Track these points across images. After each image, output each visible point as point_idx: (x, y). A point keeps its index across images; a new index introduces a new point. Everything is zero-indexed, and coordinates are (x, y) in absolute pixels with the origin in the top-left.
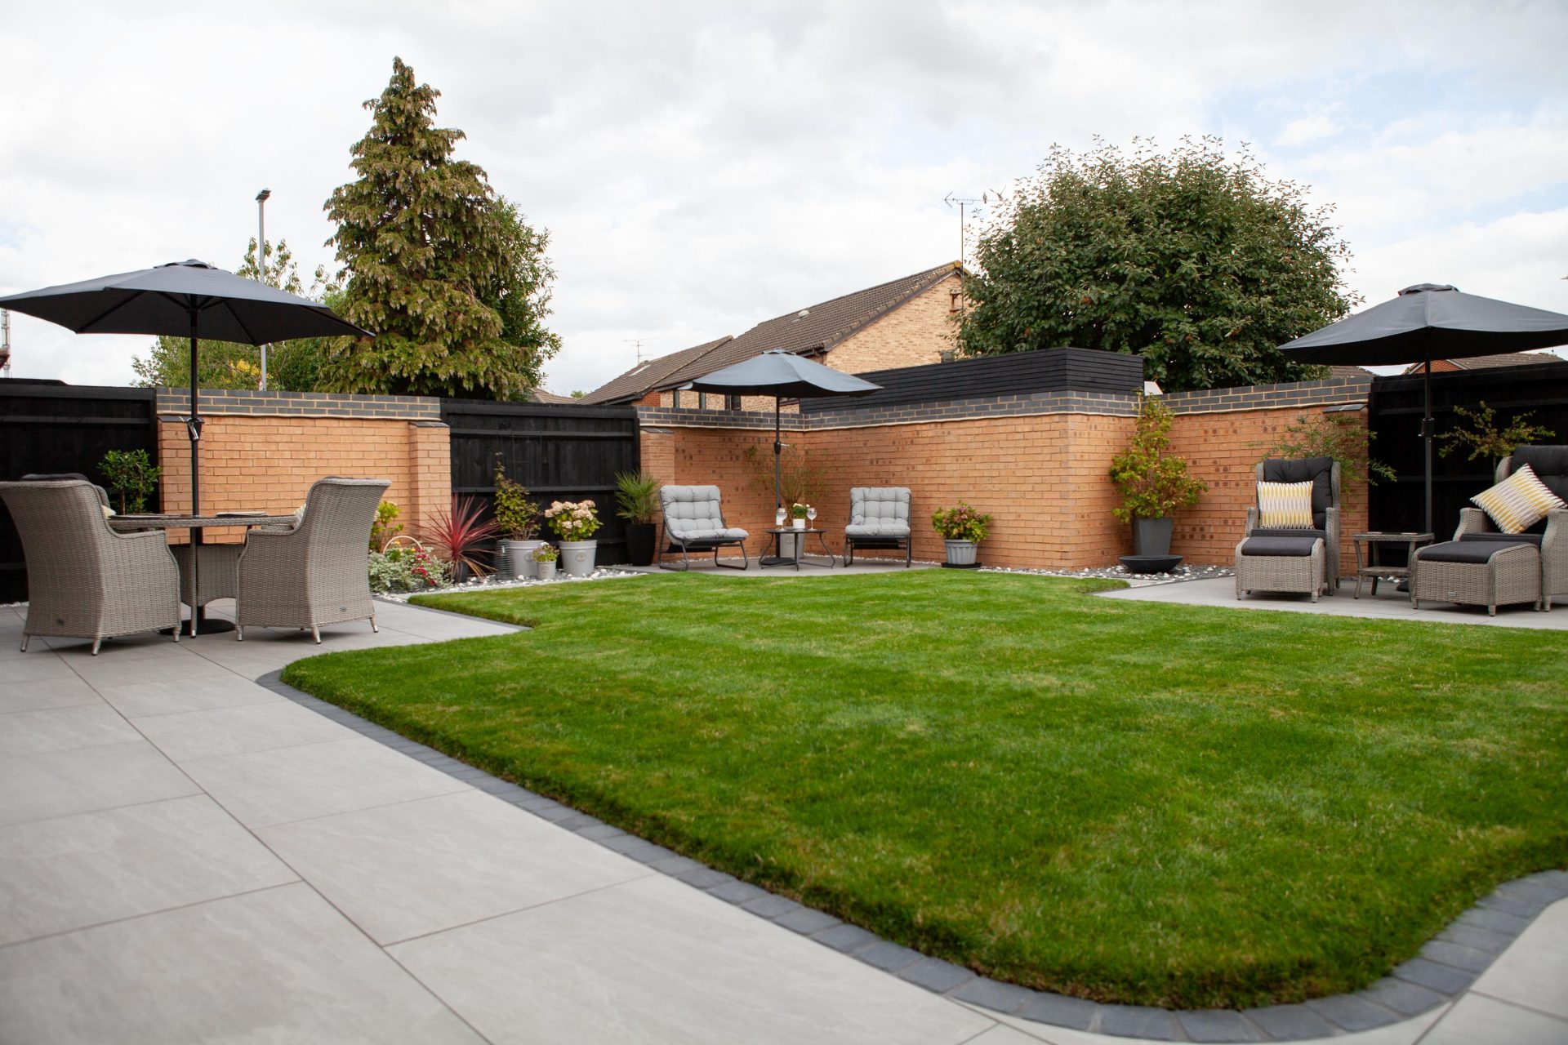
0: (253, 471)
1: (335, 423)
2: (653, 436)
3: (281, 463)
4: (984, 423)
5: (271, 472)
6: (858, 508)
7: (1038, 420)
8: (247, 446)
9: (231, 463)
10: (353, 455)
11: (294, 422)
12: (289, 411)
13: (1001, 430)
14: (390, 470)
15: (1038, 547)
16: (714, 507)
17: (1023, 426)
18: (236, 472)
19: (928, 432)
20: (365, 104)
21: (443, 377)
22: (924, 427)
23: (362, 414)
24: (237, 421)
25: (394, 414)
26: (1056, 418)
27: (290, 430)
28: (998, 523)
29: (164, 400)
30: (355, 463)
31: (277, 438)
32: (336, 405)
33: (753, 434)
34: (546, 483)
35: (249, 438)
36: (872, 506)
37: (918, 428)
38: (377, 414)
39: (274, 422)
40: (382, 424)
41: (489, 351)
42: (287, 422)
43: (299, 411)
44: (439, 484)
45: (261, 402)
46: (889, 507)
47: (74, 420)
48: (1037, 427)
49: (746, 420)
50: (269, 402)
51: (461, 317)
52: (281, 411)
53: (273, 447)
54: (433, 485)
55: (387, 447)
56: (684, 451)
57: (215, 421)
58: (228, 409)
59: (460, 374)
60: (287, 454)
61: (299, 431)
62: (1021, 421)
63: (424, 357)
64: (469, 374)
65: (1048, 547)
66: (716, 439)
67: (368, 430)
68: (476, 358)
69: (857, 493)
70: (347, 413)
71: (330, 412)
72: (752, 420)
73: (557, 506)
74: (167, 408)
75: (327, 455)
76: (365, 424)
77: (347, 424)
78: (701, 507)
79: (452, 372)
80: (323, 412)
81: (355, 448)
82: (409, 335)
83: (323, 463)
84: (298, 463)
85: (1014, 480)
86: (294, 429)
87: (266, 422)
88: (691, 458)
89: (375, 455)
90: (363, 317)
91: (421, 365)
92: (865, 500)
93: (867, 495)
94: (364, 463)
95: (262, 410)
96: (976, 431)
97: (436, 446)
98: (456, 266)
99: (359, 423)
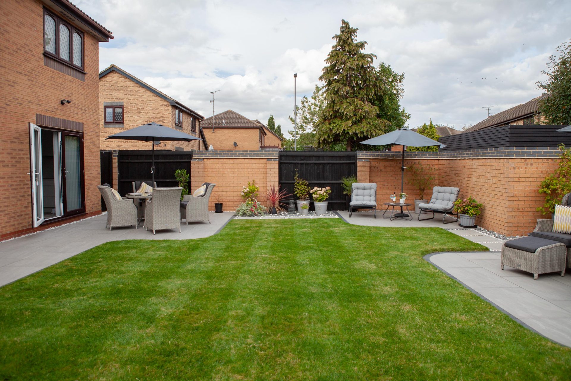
0: (219, 175)
1: (243, 160)
2: (361, 162)
3: (227, 173)
4: (484, 160)
5: (224, 175)
6: (434, 195)
7: (500, 161)
8: (217, 168)
9: (213, 173)
10: (249, 170)
11: (231, 160)
12: (229, 156)
13: (489, 164)
14: (261, 175)
15: (497, 222)
16: (373, 192)
17: (495, 163)
18: (214, 175)
19: (469, 163)
20: (333, 38)
21: (351, 133)
22: (468, 161)
23: (252, 156)
24: (215, 160)
25: (263, 156)
26: (505, 160)
27: (230, 162)
28: (486, 208)
29: (195, 154)
30: (249, 173)
31: (226, 165)
32: (244, 154)
33: (412, 161)
34: (319, 179)
35: (218, 165)
36: (441, 195)
37: (466, 161)
38: (257, 156)
39: (225, 160)
40: (258, 160)
41: (369, 123)
42: (229, 160)
43: (232, 156)
44: (274, 180)
45: (221, 154)
46: (447, 196)
47: (173, 161)
48: (500, 164)
49: (409, 155)
50: (224, 154)
51: (360, 111)
52: (227, 156)
53: (225, 167)
54: (272, 180)
55: (260, 167)
56: (378, 168)
57: (208, 160)
58: (212, 156)
59: (357, 132)
60: (229, 170)
61: (232, 162)
62: (494, 160)
63: (344, 126)
64: (361, 132)
65: (500, 223)
66: (393, 163)
67: (254, 162)
68: (364, 126)
69: (435, 189)
70: (247, 156)
71: (242, 156)
72: (412, 155)
73: (316, 188)
74: (195, 157)
75: (241, 170)
76: (253, 160)
77: (247, 160)
78: (367, 192)
79: (354, 131)
80: (240, 156)
81: (250, 168)
82: (341, 118)
83: (239, 173)
84: (232, 173)
85: (491, 189)
86: (231, 162)
87: (222, 160)
88: (381, 170)
89: (256, 170)
90: (325, 114)
91: (343, 129)
92: (438, 192)
93: (439, 190)
94: (252, 172)
95: (221, 156)
96: (482, 164)
97: (273, 167)
98: (361, 92)
99: (251, 160)
